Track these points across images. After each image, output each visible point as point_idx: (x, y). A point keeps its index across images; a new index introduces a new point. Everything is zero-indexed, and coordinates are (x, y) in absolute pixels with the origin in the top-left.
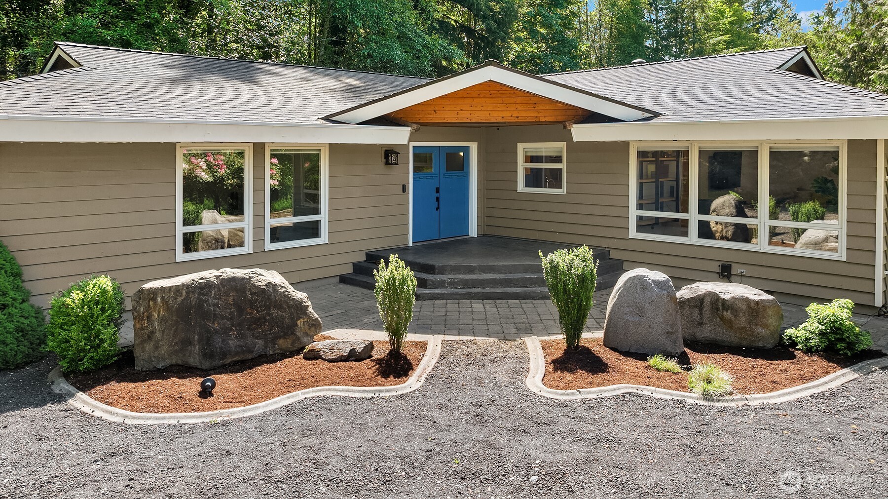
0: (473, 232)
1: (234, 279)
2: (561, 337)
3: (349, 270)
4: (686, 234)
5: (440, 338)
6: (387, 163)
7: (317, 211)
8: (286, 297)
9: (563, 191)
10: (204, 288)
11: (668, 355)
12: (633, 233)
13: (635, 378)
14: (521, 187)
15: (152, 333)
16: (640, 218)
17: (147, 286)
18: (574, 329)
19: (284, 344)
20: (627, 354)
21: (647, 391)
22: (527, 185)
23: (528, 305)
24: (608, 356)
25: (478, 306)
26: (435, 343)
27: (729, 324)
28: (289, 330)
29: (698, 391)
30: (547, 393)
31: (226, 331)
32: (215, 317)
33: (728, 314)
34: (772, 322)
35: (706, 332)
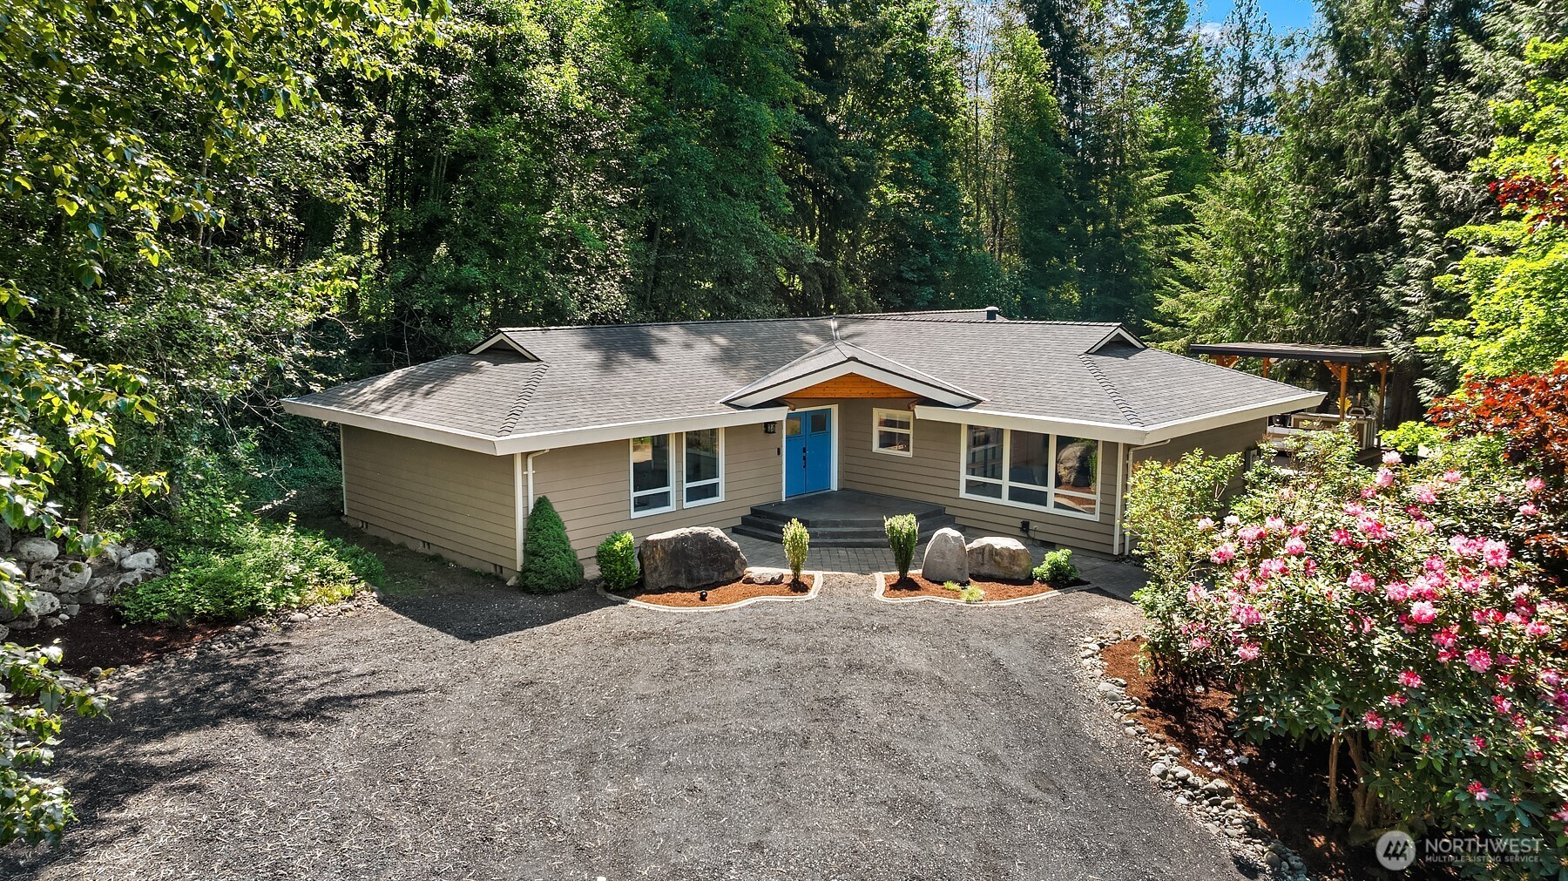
0: (834, 486)
1: (699, 534)
2: (897, 573)
3: (738, 522)
4: (999, 496)
5: (821, 573)
6: (766, 431)
7: (715, 475)
8: (728, 544)
9: (910, 454)
10: (685, 539)
11: (955, 581)
12: (963, 494)
13: (934, 593)
14: (876, 447)
15: (657, 567)
16: (968, 482)
17: (650, 538)
18: (904, 566)
19: (729, 575)
20: (934, 582)
21: (937, 599)
22: (881, 446)
23: (878, 551)
24: (922, 582)
25: (842, 552)
26: (819, 576)
27: (998, 563)
28: (731, 567)
29: (964, 599)
30: (884, 599)
31: (698, 566)
32: (692, 558)
33: (997, 558)
34: (1024, 563)
35: (985, 570)
